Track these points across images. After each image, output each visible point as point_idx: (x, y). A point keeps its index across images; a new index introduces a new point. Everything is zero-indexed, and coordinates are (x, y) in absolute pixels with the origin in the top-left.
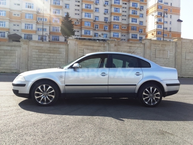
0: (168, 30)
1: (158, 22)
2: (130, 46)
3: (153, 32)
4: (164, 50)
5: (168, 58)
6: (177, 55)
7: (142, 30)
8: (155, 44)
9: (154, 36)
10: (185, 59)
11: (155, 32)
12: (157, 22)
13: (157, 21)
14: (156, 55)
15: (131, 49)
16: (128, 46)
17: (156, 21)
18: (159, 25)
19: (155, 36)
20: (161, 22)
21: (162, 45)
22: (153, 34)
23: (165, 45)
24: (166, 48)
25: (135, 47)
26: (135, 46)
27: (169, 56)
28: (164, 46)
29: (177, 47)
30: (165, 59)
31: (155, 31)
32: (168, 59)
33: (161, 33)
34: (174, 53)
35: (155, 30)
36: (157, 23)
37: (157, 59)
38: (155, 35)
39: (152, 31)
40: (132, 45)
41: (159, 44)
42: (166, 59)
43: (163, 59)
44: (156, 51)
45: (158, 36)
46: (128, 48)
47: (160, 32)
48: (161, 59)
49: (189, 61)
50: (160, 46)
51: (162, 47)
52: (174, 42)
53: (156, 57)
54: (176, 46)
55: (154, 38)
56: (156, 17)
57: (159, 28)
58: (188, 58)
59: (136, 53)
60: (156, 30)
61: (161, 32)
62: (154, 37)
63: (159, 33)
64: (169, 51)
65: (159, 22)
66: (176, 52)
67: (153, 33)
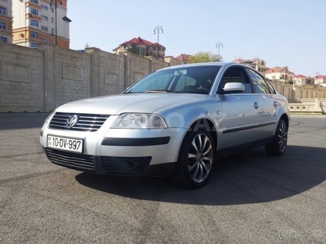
0: (50, 32)
1: (31, 15)
2: (18, 54)
3: (24, 31)
4: (75, 67)
5: (82, 80)
6: (93, 76)
7: (5, 24)
8: (61, 54)
9: (26, 39)
10: (104, 83)
11: (28, 32)
12: (29, 14)
13: (31, 13)
14: (62, 74)
15: (19, 59)
16: (13, 53)
17: (28, 12)
18: (34, 21)
19: (28, 40)
20: (36, 16)
21: (71, 57)
22: (22, 35)
23: (76, 58)
24: (78, 63)
25: (27, 55)
26: (26, 53)
27: (82, 77)
28: (75, 60)
29: (93, 64)
30: (76, 82)
31: (26, 31)
32: (81, 82)
33: (37, 35)
34: (88, 73)
35: (26, 28)
36: (29, 16)
37: (64, 80)
38: (28, 37)
39: (20, 30)
40: (21, 52)
41: (67, 56)
42: (78, 82)
43: (73, 81)
44: (62, 66)
45: (33, 39)
46: (14, 56)
47: (35, 33)
48: (71, 81)
49: (109, 86)
50: (68, 58)
51: (71, 60)
52: (89, 54)
53: (64, 78)
54: (92, 61)
55: (26, 42)
56: (27, 4)
57: (35, 27)
58: (107, 81)
59: (30, 68)
60: (28, 29)
61: (37, 33)
62: (24, 40)
63: (34, 35)
64: (82, 69)
65: (33, 15)
66: (91, 72)
67: (24, 33)
